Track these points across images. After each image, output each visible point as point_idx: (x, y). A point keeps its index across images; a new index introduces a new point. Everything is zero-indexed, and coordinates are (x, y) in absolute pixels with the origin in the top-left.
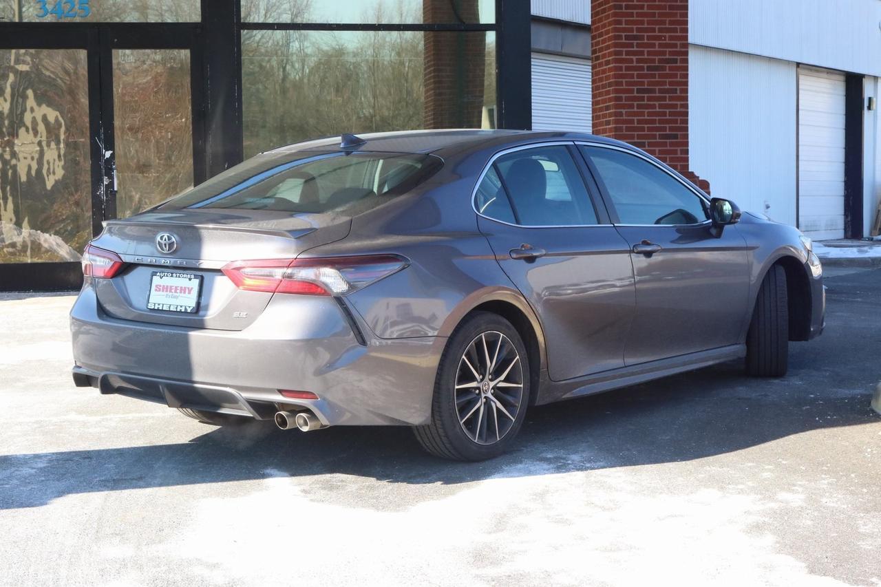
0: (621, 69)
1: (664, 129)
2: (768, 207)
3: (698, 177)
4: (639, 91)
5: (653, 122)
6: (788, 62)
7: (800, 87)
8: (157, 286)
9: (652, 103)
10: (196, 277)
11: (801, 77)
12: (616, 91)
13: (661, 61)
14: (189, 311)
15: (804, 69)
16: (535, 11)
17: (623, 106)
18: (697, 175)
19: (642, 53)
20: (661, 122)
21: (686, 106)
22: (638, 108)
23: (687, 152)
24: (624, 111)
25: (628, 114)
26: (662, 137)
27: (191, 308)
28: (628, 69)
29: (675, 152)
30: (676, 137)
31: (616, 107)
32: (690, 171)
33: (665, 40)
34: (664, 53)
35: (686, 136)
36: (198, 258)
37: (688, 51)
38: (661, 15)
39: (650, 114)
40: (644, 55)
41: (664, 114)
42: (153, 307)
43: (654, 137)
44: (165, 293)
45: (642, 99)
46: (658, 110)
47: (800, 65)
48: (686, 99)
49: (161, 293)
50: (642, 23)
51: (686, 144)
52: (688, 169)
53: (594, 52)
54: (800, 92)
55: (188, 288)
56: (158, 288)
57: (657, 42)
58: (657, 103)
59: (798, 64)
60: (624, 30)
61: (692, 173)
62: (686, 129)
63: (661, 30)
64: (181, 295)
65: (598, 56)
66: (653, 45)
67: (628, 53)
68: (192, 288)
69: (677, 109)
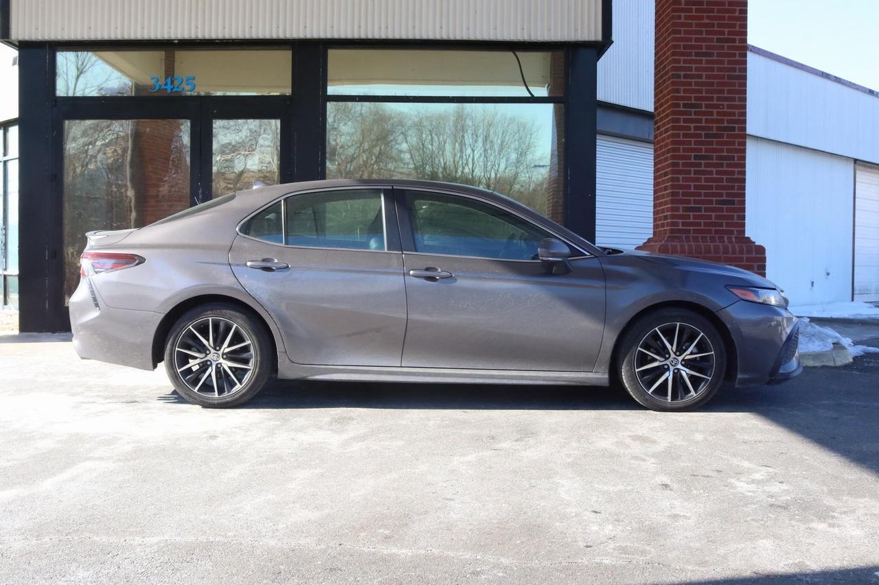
0: (678, 135)
1: (721, 195)
2: (828, 274)
3: (754, 243)
4: (696, 157)
5: (710, 187)
6: (848, 158)
7: (857, 180)
9: (709, 169)
11: (857, 172)
12: (673, 157)
13: (718, 129)
15: (860, 165)
16: (601, 96)
17: (680, 172)
18: (753, 240)
19: (700, 121)
20: (717, 187)
21: (744, 173)
22: (695, 174)
23: (743, 218)
24: (681, 177)
25: (685, 179)
26: (718, 202)
28: (685, 135)
29: (732, 217)
30: (732, 202)
31: (673, 172)
32: (746, 236)
33: (723, 108)
34: (722, 121)
35: (743, 202)
37: (745, 142)
38: (719, 84)
39: (706, 180)
40: (702, 123)
41: (721, 180)
43: (711, 202)
45: (699, 165)
46: (715, 176)
47: (857, 162)
48: (744, 166)
50: (700, 91)
51: (743, 210)
52: (744, 234)
53: (656, 137)
54: (857, 183)
57: (715, 111)
58: (714, 170)
59: (856, 161)
60: (682, 98)
61: (749, 238)
62: (743, 195)
63: (719, 99)
65: (659, 126)
66: (711, 114)
67: (685, 121)
69: (734, 175)
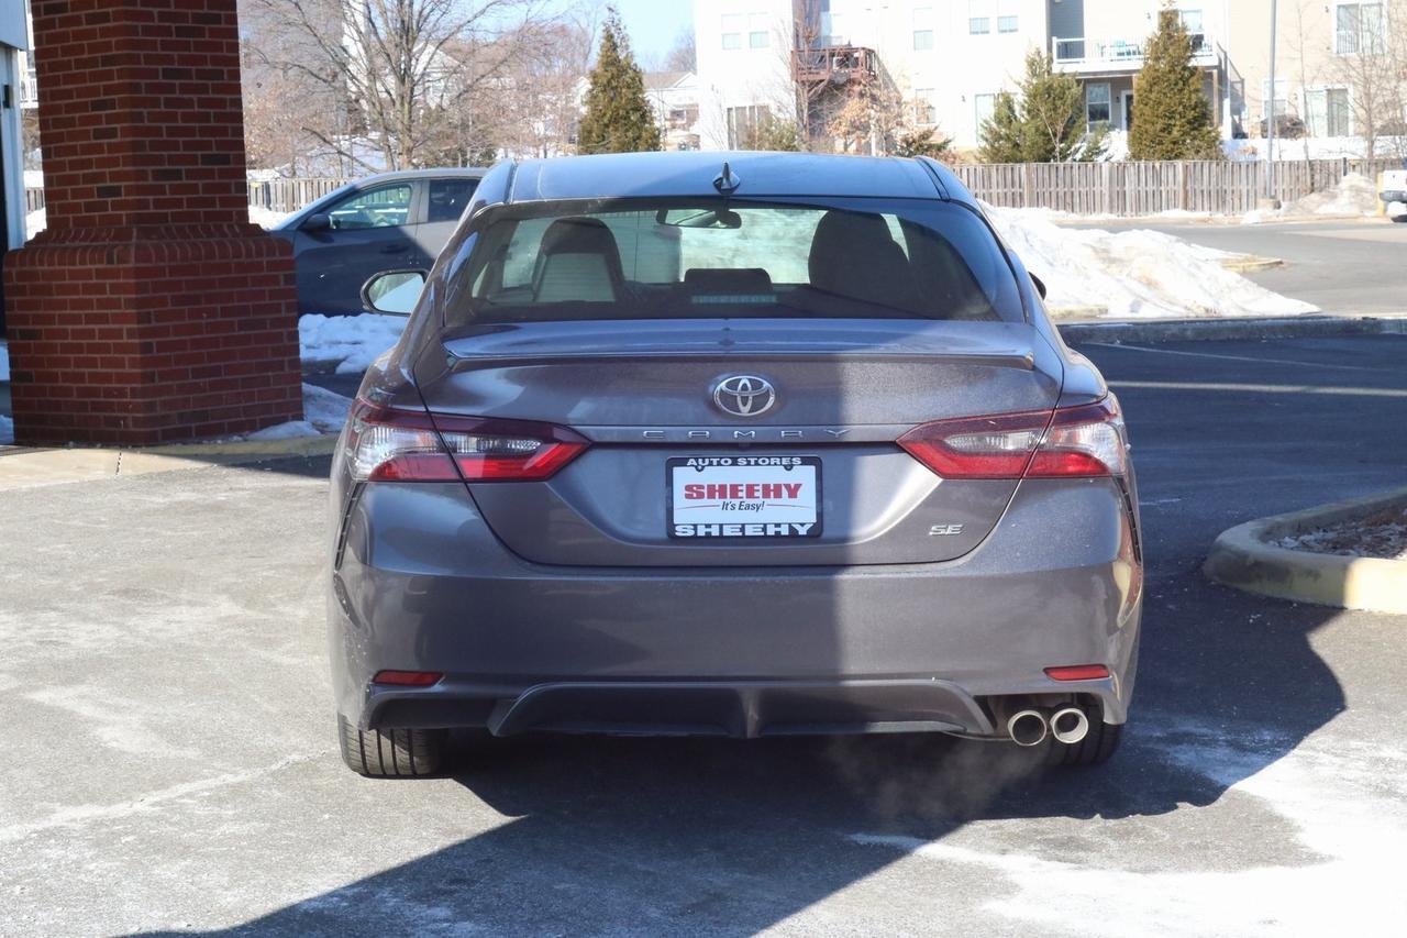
0: (135, 30)
1: (208, 145)
4: (166, 74)
5: (191, 131)
8: (689, 488)
9: (187, 96)
10: (806, 462)
12: (128, 73)
13: (196, 18)
14: (802, 531)
17: (143, 103)
18: (263, 227)
20: (202, 131)
22: (166, 106)
23: (244, 188)
24: (144, 111)
25: (152, 117)
26: (206, 160)
27: (808, 527)
29: (227, 188)
31: (133, 103)
36: (838, 422)
41: (207, 118)
42: (691, 533)
44: (718, 501)
49: (705, 501)
55: (788, 486)
56: (693, 492)
64: (767, 501)
68: (798, 486)
